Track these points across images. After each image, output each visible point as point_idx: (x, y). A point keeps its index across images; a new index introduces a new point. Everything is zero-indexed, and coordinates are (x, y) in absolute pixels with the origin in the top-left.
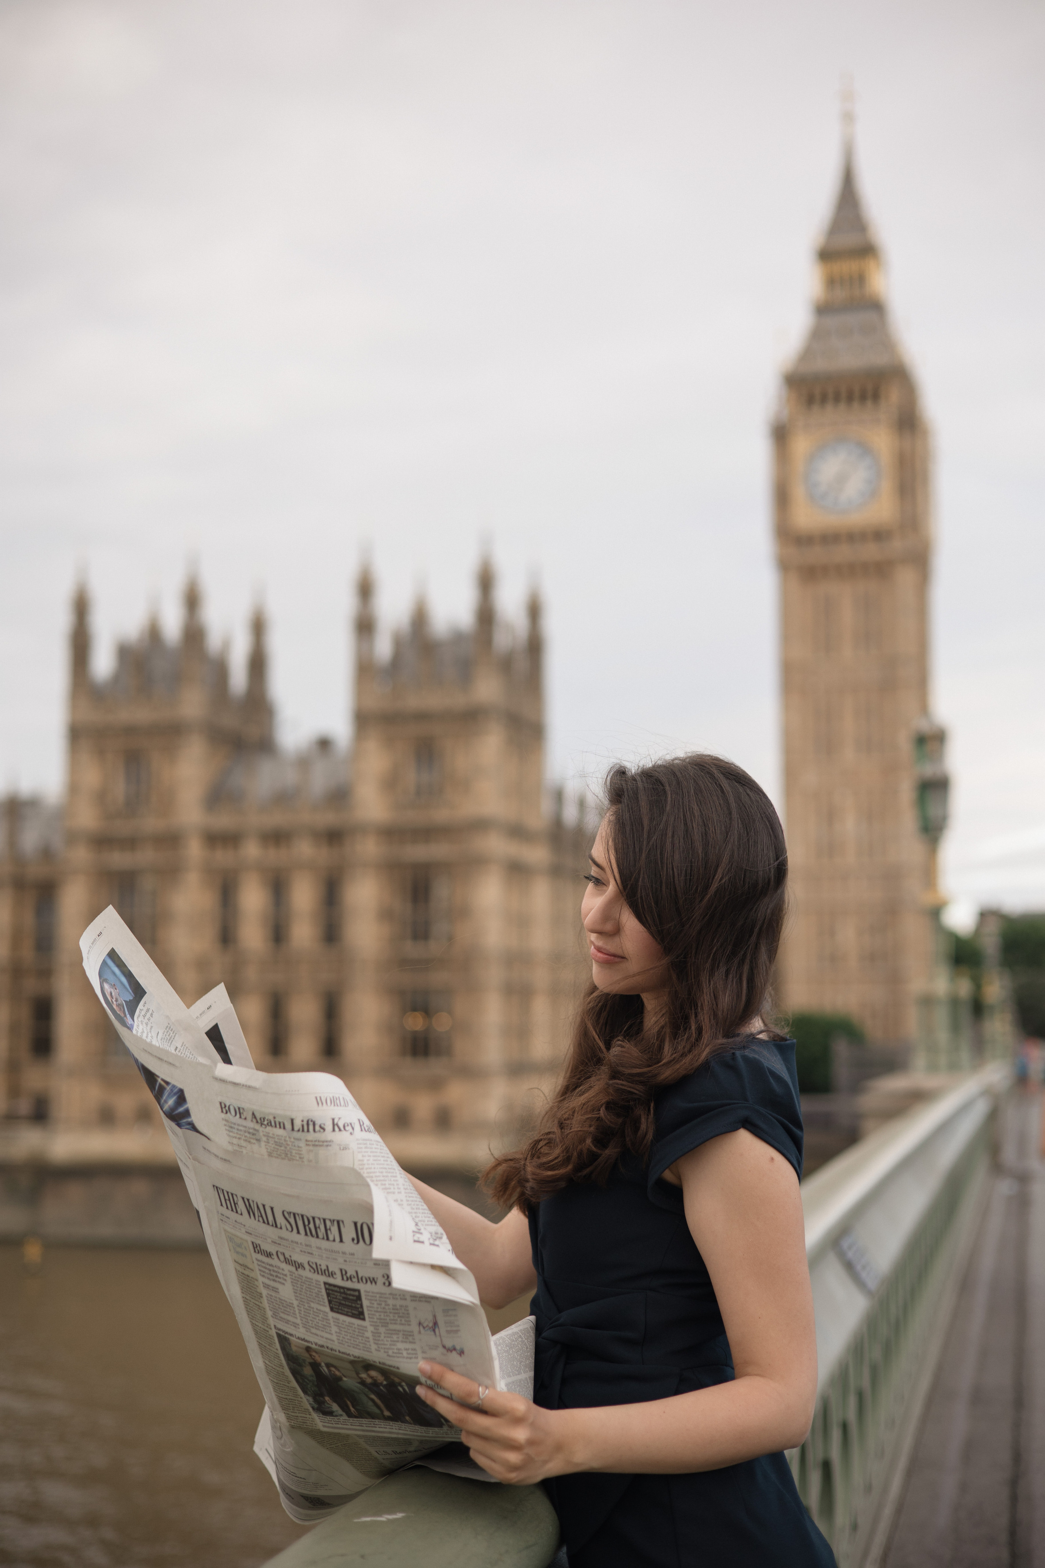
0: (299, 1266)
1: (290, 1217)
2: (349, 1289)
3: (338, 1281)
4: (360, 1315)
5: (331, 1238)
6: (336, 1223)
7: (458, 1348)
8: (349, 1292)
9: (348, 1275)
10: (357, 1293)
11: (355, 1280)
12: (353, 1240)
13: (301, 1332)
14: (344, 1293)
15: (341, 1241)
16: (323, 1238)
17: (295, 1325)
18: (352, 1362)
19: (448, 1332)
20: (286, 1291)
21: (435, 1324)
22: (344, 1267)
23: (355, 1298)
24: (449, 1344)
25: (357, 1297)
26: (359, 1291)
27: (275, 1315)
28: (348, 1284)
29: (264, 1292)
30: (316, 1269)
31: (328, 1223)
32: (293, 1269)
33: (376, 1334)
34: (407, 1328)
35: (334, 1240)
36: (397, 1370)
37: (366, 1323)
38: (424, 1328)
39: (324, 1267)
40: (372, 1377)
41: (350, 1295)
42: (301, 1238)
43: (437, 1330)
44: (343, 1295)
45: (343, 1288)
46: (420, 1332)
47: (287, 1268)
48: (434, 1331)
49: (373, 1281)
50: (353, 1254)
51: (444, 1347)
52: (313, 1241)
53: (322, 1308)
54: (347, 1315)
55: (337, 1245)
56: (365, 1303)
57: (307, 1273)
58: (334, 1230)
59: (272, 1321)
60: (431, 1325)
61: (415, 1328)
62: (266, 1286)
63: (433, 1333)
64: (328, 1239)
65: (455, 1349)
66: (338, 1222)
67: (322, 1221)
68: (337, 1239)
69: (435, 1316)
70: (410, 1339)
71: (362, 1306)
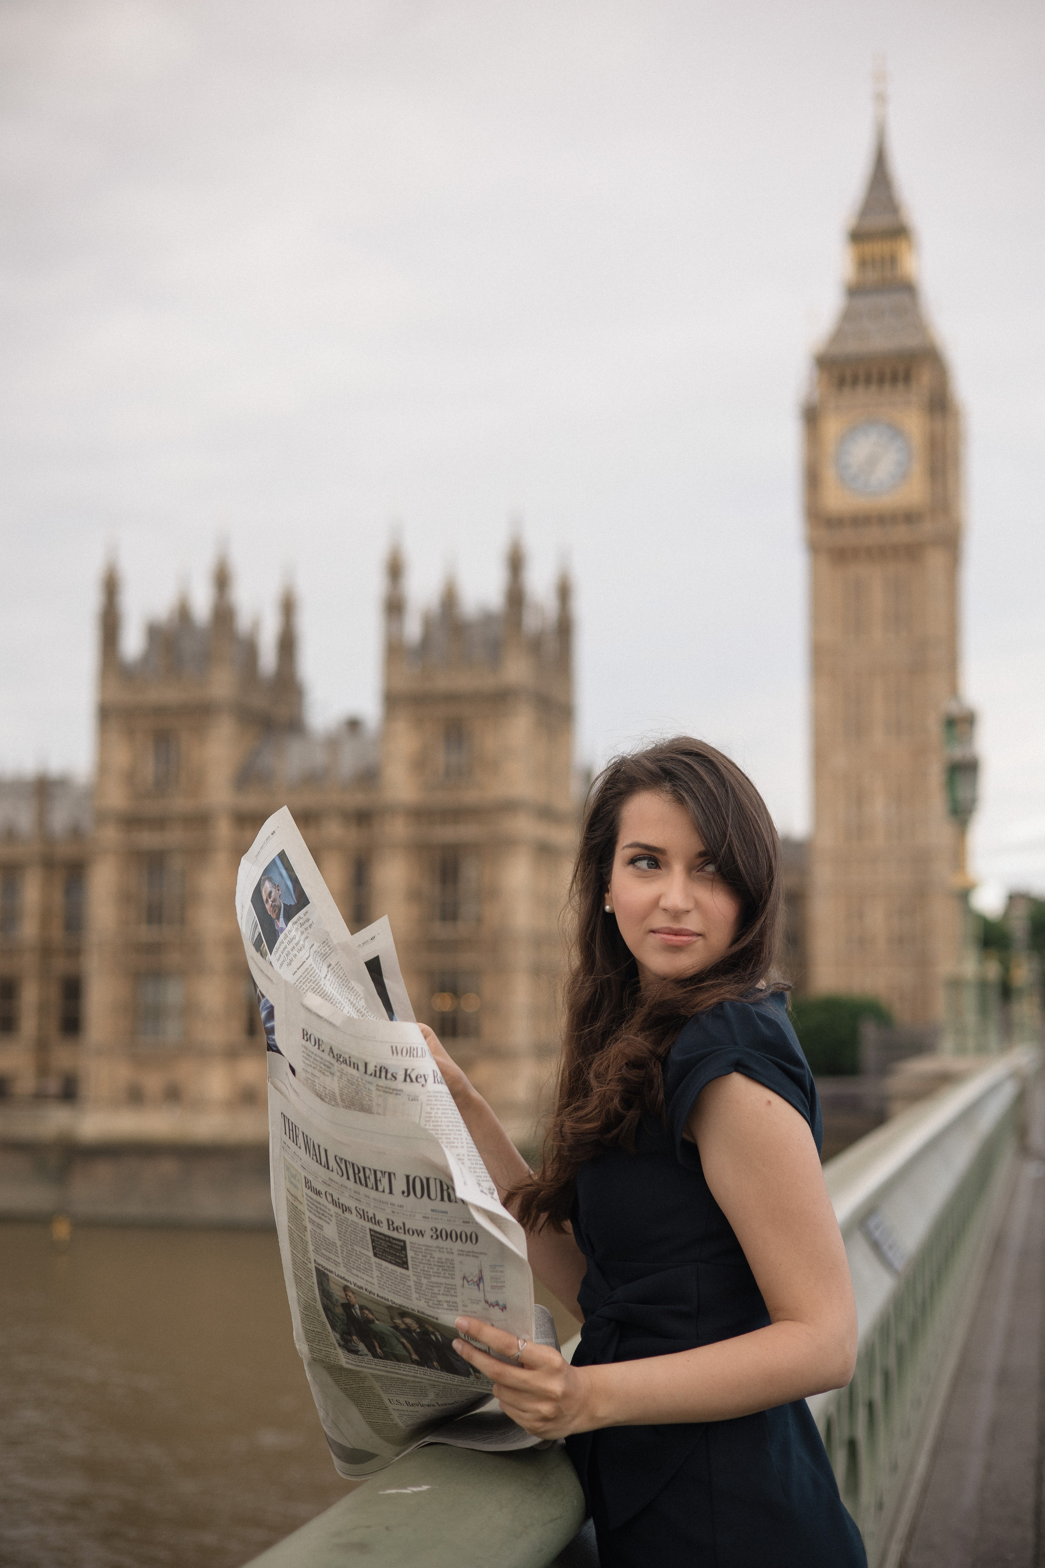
0: (346, 1209)
1: (341, 1162)
2: (394, 1239)
3: (384, 1230)
4: (404, 1264)
5: (381, 1188)
6: (387, 1175)
7: (501, 1303)
8: (394, 1242)
9: (395, 1226)
10: (402, 1244)
11: (402, 1231)
12: (403, 1192)
13: (341, 1271)
14: (389, 1242)
15: (391, 1192)
16: (372, 1188)
17: (337, 1264)
18: (389, 1308)
19: (493, 1287)
20: (330, 1231)
21: (481, 1279)
22: (390, 1217)
23: (400, 1248)
24: (492, 1299)
25: (403, 1247)
26: (404, 1242)
27: (316, 1251)
28: (395, 1234)
29: (309, 1227)
30: (363, 1215)
31: (379, 1175)
32: (340, 1211)
33: (418, 1284)
34: (449, 1281)
35: (383, 1191)
36: (435, 1320)
37: (410, 1273)
38: (468, 1281)
39: (371, 1215)
40: (406, 1324)
41: (395, 1244)
42: (351, 1184)
43: (481, 1285)
44: (388, 1243)
45: (389, 1237)
46: (463, 1286)
47: (333, 1209)
48: (478, 1285)
49: (421, 1233)
50: (402, 1206)
51: (487, 1302)
52: (363, 1189)
53: (365, 1252)
54: (390, 1262)
55: (386, 1196)
56: (410, 1254)
57: (353, 1217)
58: (385, 1181)
59: (312, 1255)
60: (476, 1279)
61: (458, 1281)
62: (312, 1222)
63: (476, 1287)
64: (377, 1189)
65: (497, 1305)
66: (390, 1174)
67: (372, 1172)
68: (387, 1190)
69: (481, 1271)
70: (452, 1292)
71: (406, 1256)
